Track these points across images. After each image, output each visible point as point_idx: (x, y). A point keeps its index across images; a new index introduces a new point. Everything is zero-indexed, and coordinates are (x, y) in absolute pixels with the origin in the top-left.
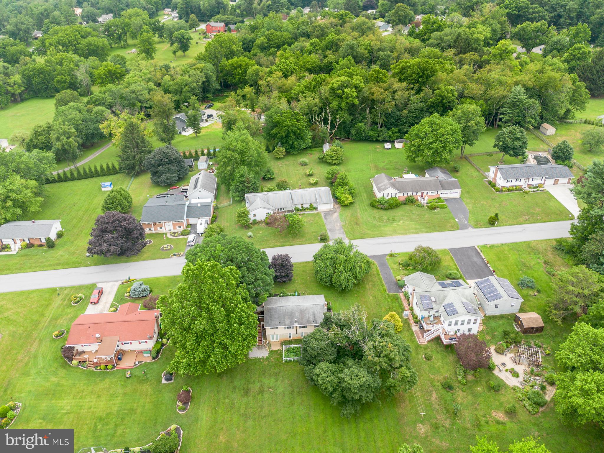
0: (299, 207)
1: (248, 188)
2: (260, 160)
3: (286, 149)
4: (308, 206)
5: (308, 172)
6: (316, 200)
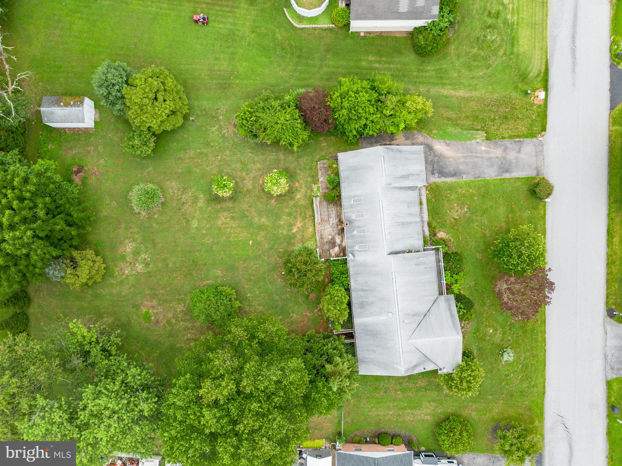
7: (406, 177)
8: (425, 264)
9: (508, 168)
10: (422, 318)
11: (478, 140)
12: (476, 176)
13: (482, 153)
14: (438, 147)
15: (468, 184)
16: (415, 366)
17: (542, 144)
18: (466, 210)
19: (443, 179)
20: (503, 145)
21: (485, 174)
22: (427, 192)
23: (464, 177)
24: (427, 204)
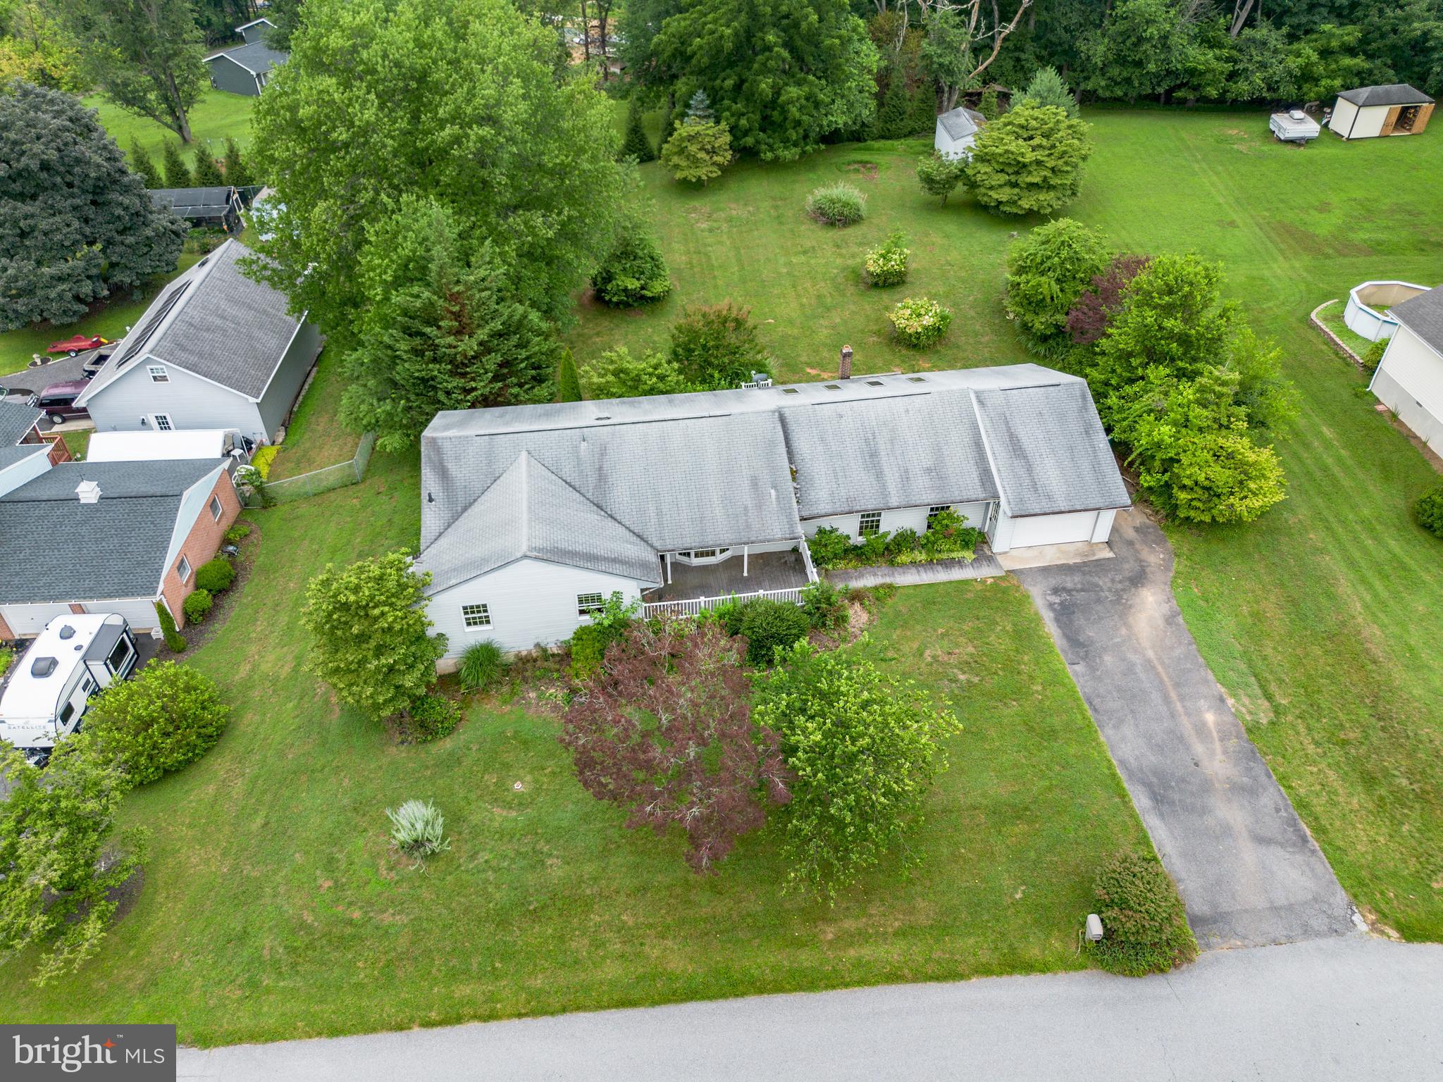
0: (849, 527)
1: (459, 367)
2: (553, 155)
3: (732, 130)
4: (915, 521)
5: (873, 262)
6: (986, 476)
7: (1016, 448)
8: (759, 507)
9: (1172, 803)
10: (589, 495)
11: (1231, 701)
12: (1096, 701)
13: (1188, 714)
14: (1151, 599)
15: (1055, 679)
16: (443, 474)
17: (1339, 928)
18: (962, 677)
19: (1047, 616)
20: (1255, 779)
21: (1116, 727)
22: (990, 581)
23: (1076, 667)
24: (951, 582)
